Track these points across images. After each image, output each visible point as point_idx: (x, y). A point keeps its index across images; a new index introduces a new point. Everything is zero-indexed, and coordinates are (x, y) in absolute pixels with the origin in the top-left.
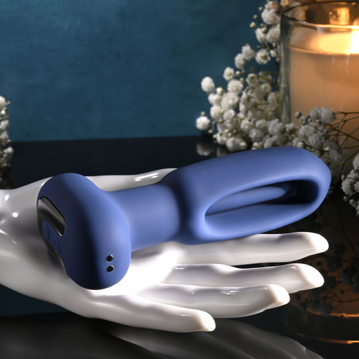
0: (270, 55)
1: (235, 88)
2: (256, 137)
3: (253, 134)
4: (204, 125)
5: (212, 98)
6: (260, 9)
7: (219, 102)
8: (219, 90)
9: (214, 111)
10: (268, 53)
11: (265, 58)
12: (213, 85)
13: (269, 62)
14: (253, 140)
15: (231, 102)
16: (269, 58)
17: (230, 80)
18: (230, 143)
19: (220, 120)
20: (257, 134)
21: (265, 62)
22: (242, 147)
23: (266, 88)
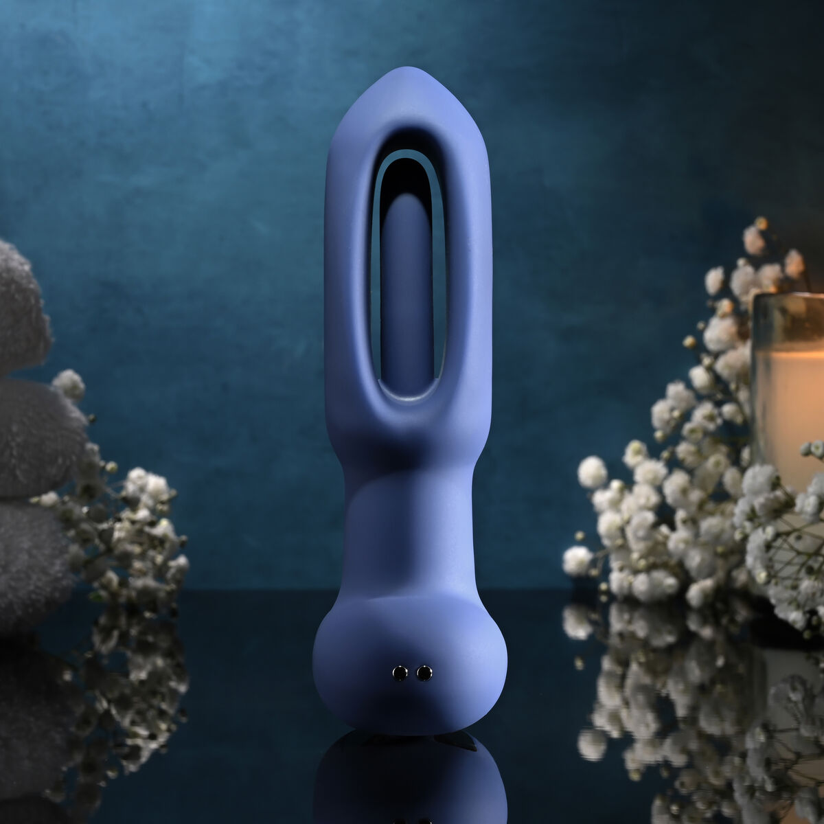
0: (720, 415)
1: (650, 476)
2: (700, 566)
3: (695, 560)
4: (581, 563)
5: (601, 499)
6: (701, 325)
7: (615, 505)
8: (616, 484)
9: (607, 522)
10: (716, 412)
11: (711, 418)
12: (603, 472)
13: (719, 428)
14: (693, 574)
15: (642, 501)
16: (719, 421)
17: (638, 464)
18: (641, 584)
19: (619, 542)
20: (703, 560)
21: (711, 427)
22: (670, 586)
23: (717, 464)
